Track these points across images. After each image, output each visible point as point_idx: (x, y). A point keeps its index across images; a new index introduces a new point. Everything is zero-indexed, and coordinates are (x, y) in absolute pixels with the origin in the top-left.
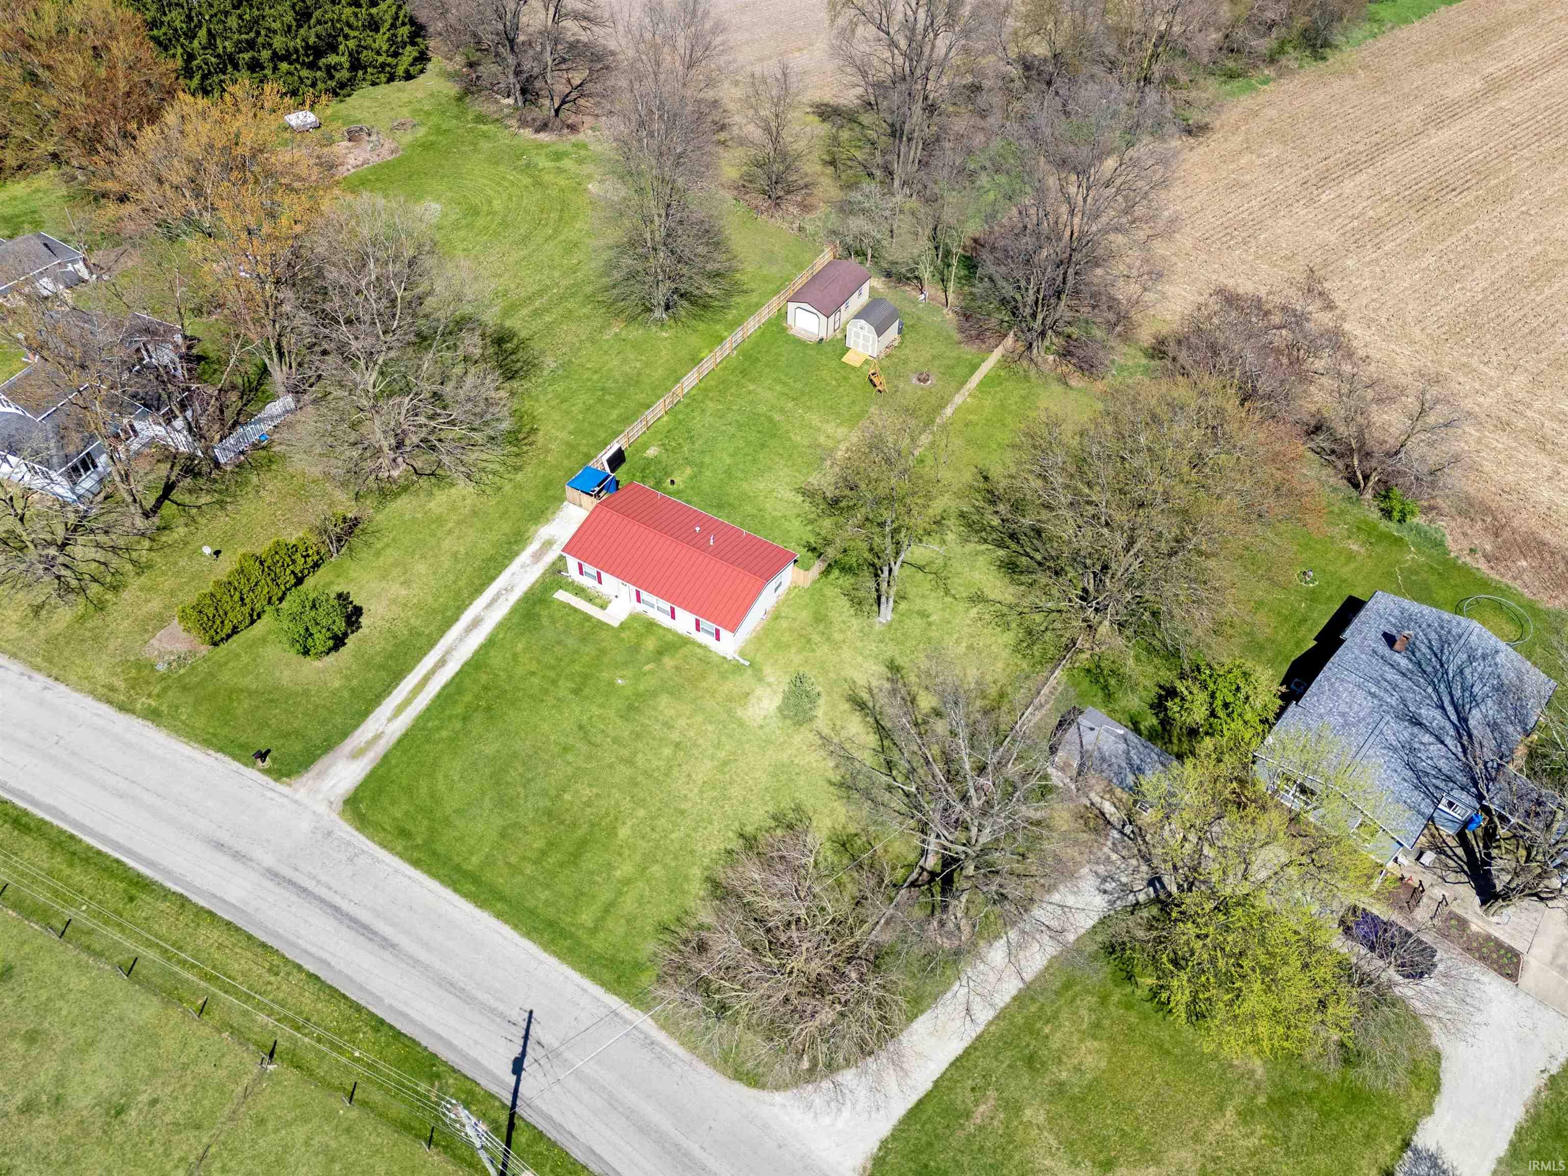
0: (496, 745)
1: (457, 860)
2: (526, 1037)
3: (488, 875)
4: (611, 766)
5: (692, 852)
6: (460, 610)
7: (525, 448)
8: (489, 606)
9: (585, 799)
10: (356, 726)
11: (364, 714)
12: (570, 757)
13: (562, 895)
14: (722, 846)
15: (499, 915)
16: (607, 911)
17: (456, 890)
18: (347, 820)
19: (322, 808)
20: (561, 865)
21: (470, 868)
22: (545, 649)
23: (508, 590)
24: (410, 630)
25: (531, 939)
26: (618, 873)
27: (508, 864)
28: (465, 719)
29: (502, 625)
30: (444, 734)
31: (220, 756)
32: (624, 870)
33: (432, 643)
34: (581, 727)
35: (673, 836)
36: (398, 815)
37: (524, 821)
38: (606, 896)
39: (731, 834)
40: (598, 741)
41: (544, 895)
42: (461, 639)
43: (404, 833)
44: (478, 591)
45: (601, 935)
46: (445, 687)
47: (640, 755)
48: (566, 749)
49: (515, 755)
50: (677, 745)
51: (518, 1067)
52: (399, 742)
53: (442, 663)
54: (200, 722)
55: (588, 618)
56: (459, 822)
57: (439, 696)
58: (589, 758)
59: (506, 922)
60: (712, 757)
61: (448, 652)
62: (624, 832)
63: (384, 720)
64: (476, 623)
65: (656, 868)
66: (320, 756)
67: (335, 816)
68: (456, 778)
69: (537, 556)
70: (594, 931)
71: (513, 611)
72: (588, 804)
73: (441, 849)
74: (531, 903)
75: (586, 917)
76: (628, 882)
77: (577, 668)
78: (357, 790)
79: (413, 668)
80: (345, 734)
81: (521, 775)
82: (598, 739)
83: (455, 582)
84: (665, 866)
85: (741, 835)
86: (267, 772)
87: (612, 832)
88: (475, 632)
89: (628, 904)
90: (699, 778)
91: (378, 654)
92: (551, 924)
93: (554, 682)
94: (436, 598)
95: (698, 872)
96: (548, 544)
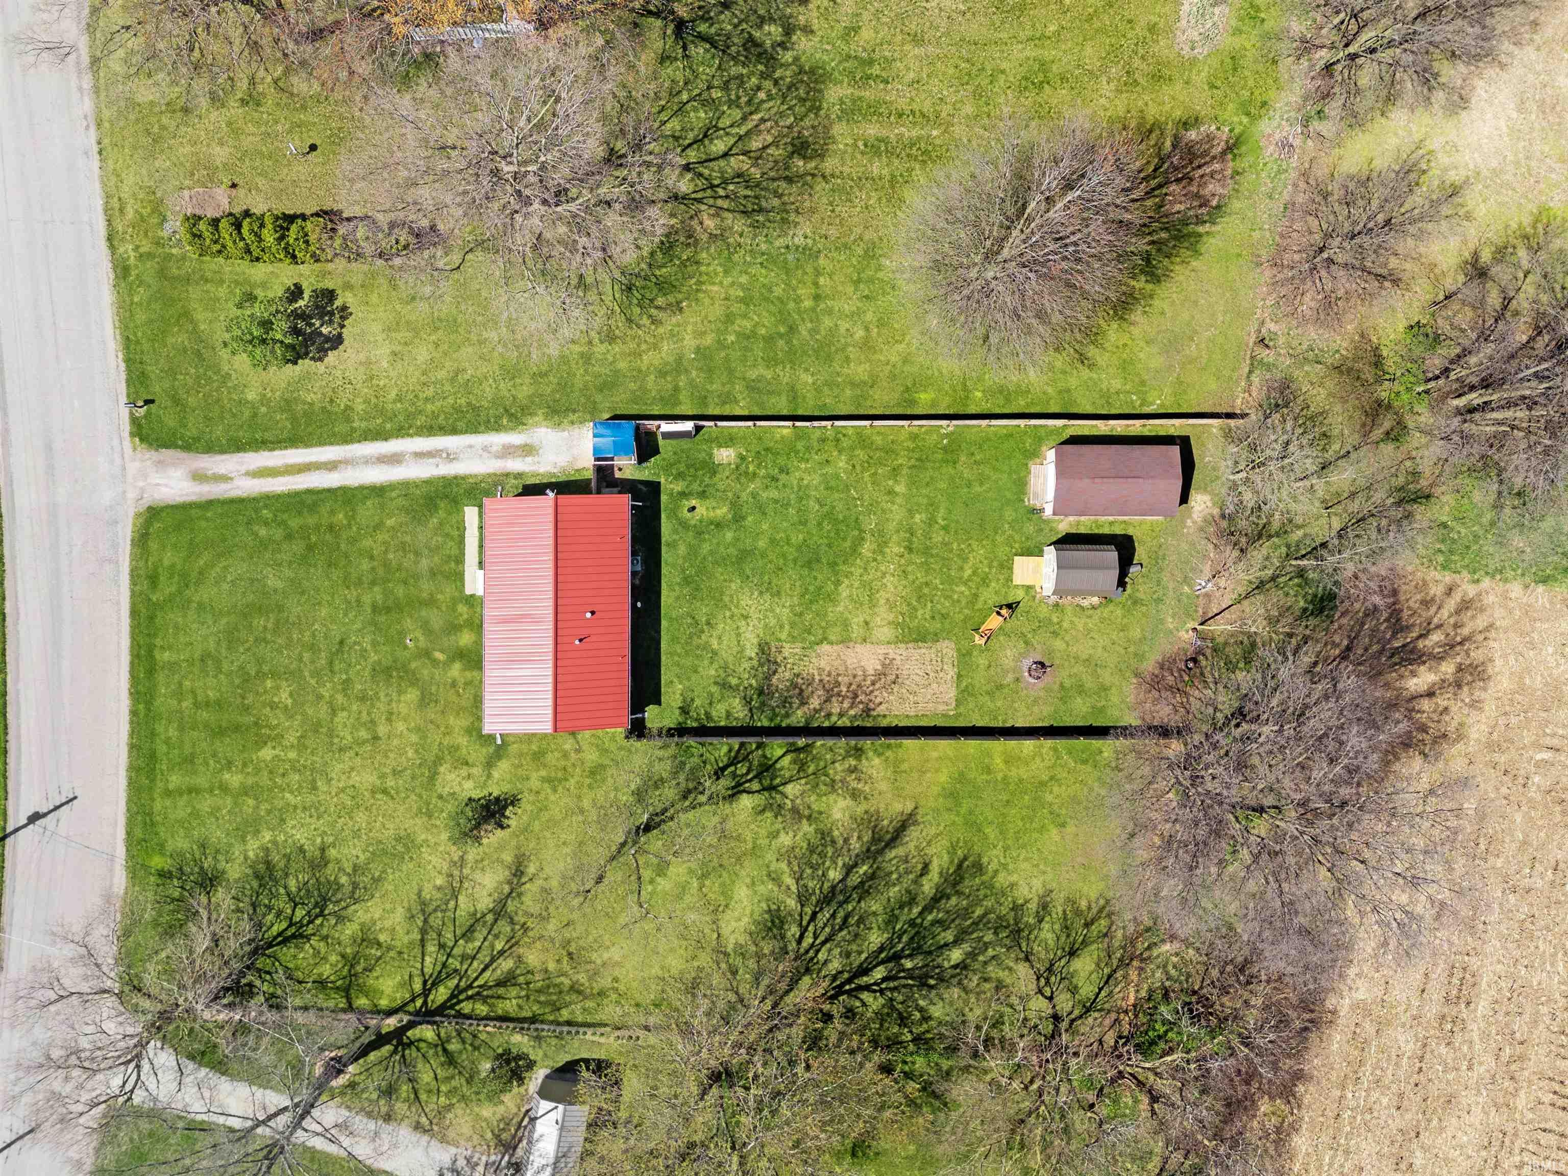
0: (279, 585)
1: (158, 642)
2: (57, 808)
3: (161, 677)
4: (320, 697)
5: (283, 820)
6: (401, 432)
7: (645, 321)
8: (420, 455)
9: (276, 699)
10: (223, 452)
11: (237, 446)
12: (306, 656)
13: (181, 747)
14: (303, 841)
15: (134, 713)
16: (190, 791)
17: (132, 663)
18: (134, 525)
19: (131, 495)
20: (206, 726)
21: (158, 657)
22: (403, 547)
23: (450, 457)
24: (348, 408)
25: (130, 752)
26: (227, 776)
27: (180, 684)
28: (289, 537)
29: (406, 486)
30: (263, 532)
31: (123, 366)
32: (234, 779)
33: (347, 439)
34: (341, 642)
35: (287, 795)
36: (166, 562)
37: (225, 666)
38: (201, 781)
39: (319, 840)
40: (337, 668)
41: (173, 732)
42: (367, 461)
43: (153, 580)
44: (431, 430)
45: (168, 803)
46: (309, 491)
47: (345, 714)
48: (313, 648)
49: (280, 608)
50: (376, 738)
51: (35, 817)
52: (232, 501)
53: (332, 466)
54: (141, 317)
55: (460, 559)
56: (192, 615)
57: (297, 494)
58: (316, 674)
59: (131, 722)
60: (382, 776)
61: (346, 462)
62: (267, 753)
63: (243, 469)
64: (394, 459)
65: (251, 802)
66: (176, 447)
67: (131, 513)
68: (229, 578)
69: (508, 451)
70: (168, 793)
71: (428, 482)
72: (273, 706)
73: (158, 621)
74: (160, 728)
75: (175, 780)
76: (224, 788)
77: (400, 591)
78: (168, 507)
79: (311, 446)
80: (212, 448)
81: (265, 628)
82: (337, 666)
83: (427, 399)
84: (257, 807)
85: (323, 850)
86: (134, 421)
87: (262, 742)
88: (384, 467)
89: (205, 804)
90: (355, 779)
91: (304, 403)
92: (152, 756)
93: (373, 583)
94: (399, 399)
95: (268, 838)
96: (528, 450)
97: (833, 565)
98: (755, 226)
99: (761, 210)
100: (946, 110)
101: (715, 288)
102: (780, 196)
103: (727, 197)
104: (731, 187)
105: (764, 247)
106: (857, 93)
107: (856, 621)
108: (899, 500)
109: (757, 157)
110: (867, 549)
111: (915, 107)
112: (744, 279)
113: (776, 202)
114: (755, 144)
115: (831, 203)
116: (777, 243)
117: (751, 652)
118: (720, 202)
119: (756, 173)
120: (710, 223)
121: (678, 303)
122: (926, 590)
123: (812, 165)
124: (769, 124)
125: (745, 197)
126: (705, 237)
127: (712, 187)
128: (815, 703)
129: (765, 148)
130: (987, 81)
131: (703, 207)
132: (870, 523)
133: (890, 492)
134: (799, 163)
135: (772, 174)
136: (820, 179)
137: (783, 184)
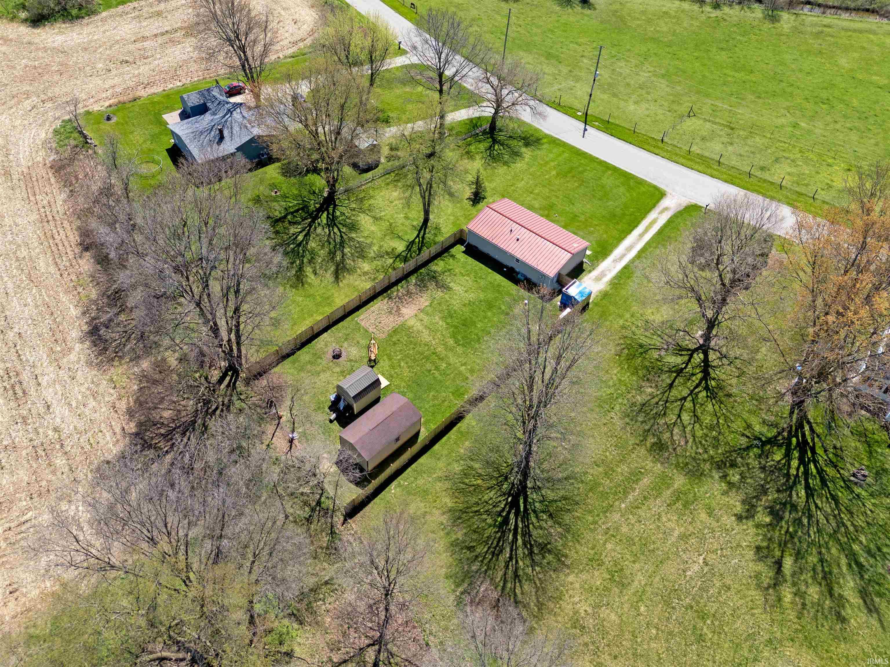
2: (584, 134)
3: (604, 169)
4: (559, 190)
5: (528, 165)
6: (638, 256)
7: (622, 341)
8: (624, 255)
10: (671, 218)
11: (670, 221)
12: (577, 196)
13: (575, 161)
14: (516, 165)
15: (597, 159)
16: (559, 155)
19: (674, 194)
20: (577, 168)
21: (610, 171)
26: (556, 163)
27: (596, 170)
28: (624, 214)
29: (615, 246)
32: (553, 164)
33: (648, 244)
34: (573, 204)
35: (535, 169)
36: (643, 188)
37: (592, 180)
38: (560, 159)
39: (513, 167)
40: (565, 198)
41: (582, 162)
42: (635, 243)
45: (561, 151)
47: (547, 192)
49: (600, 199)
52: (650, 211)
53: (641, 236)
56: (618, 183)
58: (568, 194)
59: (594, 156)
62: (553, 173)
63: (660, 218)
64: (629, 249)
65: (542, 163)
66: (682, 210)
68: (622, 196)
69: (603, 274)
70: (564, 152)
71: (612, 251)
72: (568, 182)
73: (623, 177)
74: (586, 160)
76: (552, 161)
77: (577, 224)
78: (662, 198)
79: (654, 236)
80: (675, 216)
88: (628, 245)
90: (523, 183)
93: (586, 221)
96: (598, 279)
97: (456, 327)
98: (633, 404)
99: (640, 411)
100: (633, 519)
101: (615, 372)
102: (642, 422)
103: (657, 403)
104: (661, 408)
105: (620, 400)
106: (672, 489)
107: (426, 318)
108: (459, 364)
109: (670, 428)
110: (451, 342)
111: (644, 508)
112: (611, 383)
113: (640, 419)
114: (676, 431)
115: (620, 438)
116: (618, 406)
117: (451, 285)
118: (656, 399)
119: (662, 421)
120: (649, 390)
121: (620, 356)
122: (412, 346)
123: (648, 445)
124: (682, 443)
125: (651, 410)
126: (643, 384)
127: (667, 402)
128: (411, 287)
129: (672, 434)
130: (634, 550)
131: (658, 393)
132: (459, 350)
133: (465, 364)
134: (651, 440)
135: (656, 427)
136: (638, 442)
137: (647, 428)
